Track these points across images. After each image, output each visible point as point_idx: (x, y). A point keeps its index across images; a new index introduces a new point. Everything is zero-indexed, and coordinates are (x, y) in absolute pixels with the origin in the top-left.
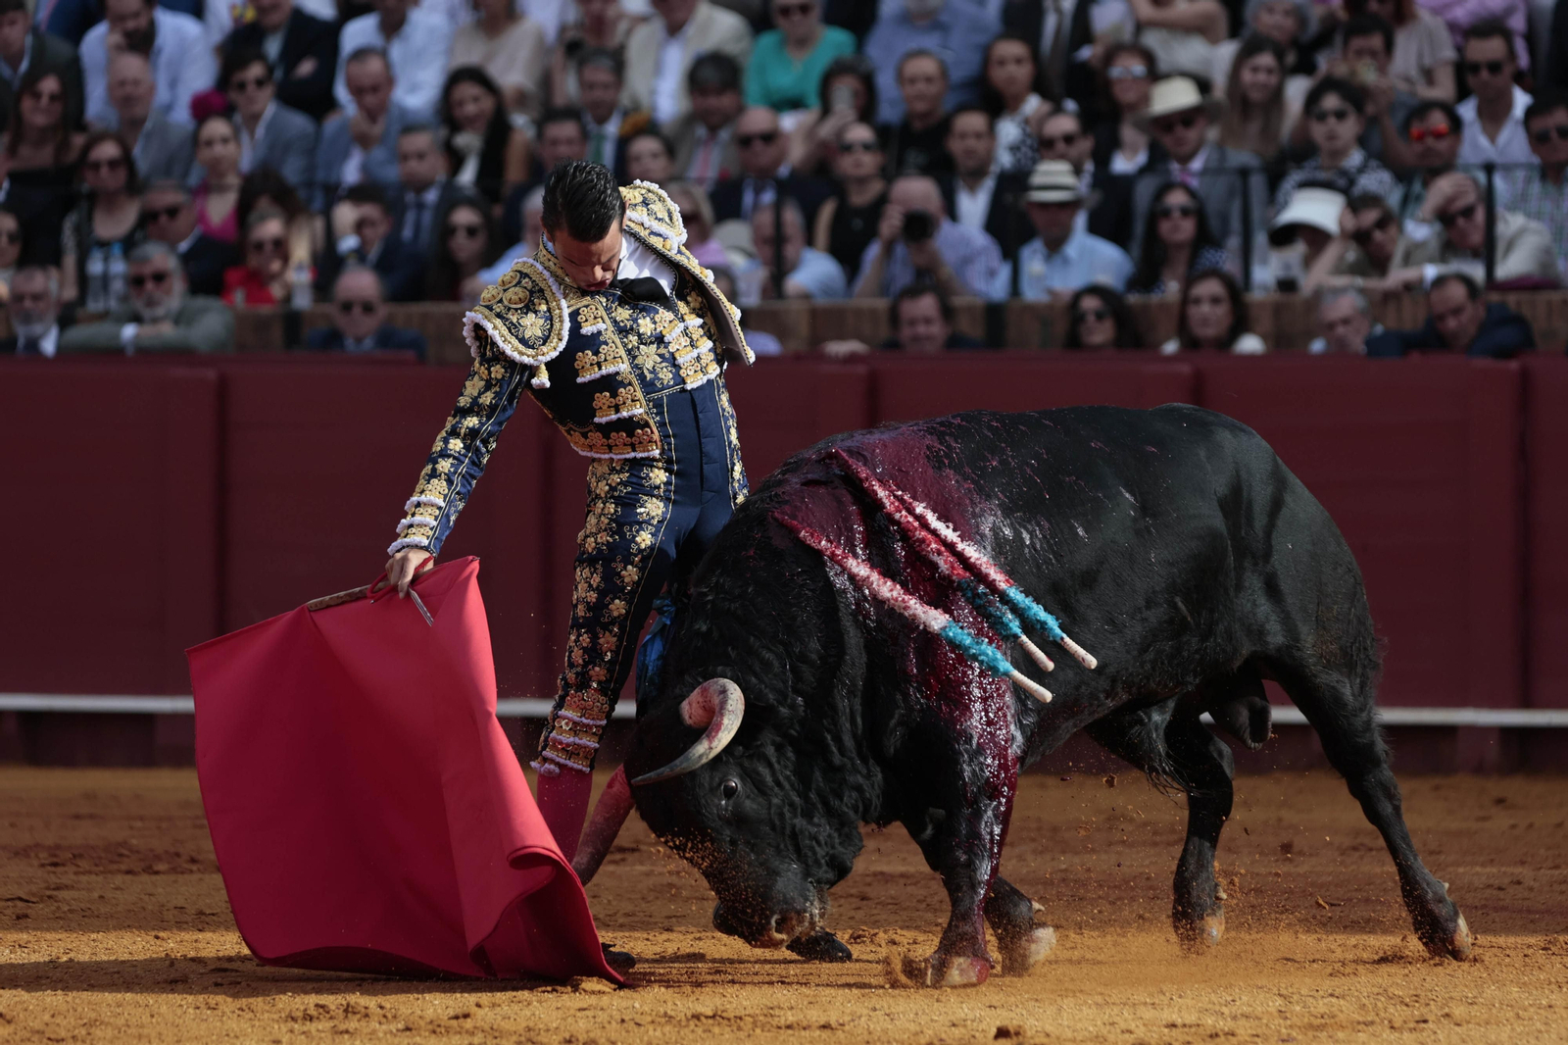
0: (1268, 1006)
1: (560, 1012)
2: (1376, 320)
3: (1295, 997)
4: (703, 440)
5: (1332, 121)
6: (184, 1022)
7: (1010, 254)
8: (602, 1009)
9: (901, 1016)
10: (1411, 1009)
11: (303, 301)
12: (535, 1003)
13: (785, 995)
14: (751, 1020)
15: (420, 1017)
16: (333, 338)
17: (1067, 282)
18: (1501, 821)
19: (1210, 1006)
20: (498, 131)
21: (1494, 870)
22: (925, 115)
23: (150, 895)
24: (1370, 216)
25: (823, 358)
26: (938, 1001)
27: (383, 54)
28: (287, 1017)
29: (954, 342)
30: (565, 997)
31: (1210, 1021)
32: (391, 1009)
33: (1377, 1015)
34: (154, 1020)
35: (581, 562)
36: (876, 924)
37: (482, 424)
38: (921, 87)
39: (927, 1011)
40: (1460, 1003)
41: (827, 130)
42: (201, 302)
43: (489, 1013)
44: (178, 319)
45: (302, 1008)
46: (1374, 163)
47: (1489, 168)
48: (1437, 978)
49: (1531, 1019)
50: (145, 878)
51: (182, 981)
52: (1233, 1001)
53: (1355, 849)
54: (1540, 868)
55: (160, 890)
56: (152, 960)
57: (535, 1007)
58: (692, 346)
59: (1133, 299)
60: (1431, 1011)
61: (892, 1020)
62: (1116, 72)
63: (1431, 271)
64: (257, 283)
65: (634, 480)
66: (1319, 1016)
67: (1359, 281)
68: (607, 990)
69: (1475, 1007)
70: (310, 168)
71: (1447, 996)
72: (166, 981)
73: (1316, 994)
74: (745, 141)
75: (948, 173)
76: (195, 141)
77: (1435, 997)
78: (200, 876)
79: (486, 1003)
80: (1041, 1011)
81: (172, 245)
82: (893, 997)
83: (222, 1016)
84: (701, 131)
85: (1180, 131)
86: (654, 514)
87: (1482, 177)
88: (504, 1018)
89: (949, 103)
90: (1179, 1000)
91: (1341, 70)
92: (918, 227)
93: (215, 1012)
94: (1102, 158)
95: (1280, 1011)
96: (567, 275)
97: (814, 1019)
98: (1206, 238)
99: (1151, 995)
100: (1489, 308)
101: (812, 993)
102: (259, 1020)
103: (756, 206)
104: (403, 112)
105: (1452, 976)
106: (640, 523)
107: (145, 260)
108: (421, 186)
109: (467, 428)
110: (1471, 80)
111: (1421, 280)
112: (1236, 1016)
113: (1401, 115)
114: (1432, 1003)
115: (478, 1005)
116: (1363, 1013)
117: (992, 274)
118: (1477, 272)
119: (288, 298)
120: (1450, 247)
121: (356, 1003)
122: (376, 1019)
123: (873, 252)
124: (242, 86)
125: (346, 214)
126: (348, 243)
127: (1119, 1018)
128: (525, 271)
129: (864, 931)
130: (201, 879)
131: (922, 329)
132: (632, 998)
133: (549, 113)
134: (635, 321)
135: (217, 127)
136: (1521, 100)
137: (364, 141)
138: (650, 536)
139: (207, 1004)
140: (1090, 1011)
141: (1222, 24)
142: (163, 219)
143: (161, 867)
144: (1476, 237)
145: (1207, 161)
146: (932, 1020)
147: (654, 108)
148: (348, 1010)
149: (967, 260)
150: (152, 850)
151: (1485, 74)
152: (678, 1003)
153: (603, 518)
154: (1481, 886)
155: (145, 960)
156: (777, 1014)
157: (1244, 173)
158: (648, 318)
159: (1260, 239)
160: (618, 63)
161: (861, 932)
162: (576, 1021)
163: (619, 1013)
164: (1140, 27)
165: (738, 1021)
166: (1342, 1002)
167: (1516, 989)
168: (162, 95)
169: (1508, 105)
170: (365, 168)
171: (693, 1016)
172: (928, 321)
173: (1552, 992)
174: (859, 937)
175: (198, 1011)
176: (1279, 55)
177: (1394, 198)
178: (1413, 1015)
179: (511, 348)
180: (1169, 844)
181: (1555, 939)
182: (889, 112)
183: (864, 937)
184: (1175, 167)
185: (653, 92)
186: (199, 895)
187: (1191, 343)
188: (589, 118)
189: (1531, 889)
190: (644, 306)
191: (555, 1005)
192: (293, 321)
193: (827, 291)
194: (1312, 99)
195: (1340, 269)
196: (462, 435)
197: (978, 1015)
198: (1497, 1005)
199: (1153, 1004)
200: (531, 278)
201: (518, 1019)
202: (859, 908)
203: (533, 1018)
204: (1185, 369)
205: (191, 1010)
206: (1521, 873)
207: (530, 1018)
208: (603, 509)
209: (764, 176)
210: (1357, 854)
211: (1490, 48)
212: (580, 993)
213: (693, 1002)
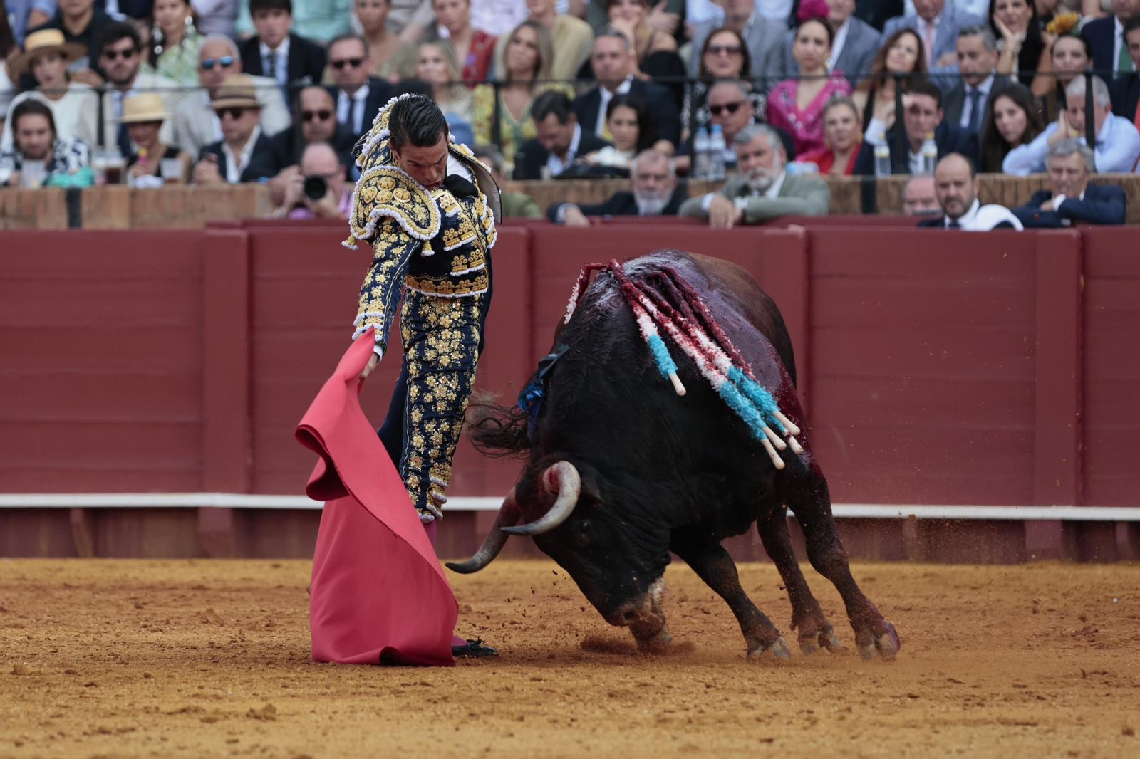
109: (388, 267)
179: (412, 229)
196: (384, 272)
200: (402, 182)
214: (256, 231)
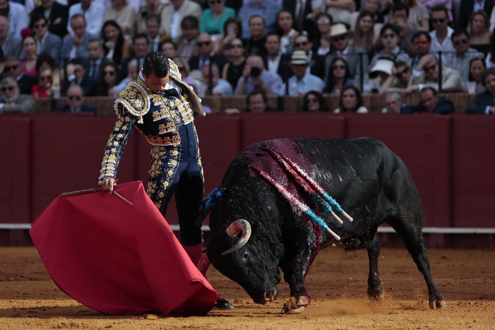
0: (369, 323)
1: (141, 325)
2: (403, 102)
3: (378, 321)
4: (189, 141)
5: (389, 38)
6: (19, 329)
7: (285, 80)
8: (154, 325)
9: (251, 327)
10: (415, 324)
11: (57, 96)
12: (132, 323)
13: (213, 320)
14: (202, 328)
15: (95, 327)
16: (67, 108)
17: (304, 89)
18: (444, 264)
19: (350, 323)
20: (120, 41)
21: (442, 280)
22: (257, 36)
23: (8, 288)
24: (402, 69)
25: (225, 114)
26: (262, 322)
27: (83, 16)
28: (52, 327)
29: (267, 109)
30: (142, 321)
31: (350, 328)
32: (86, 324)
33: (404, 326)
34: (9, 328)
35: (150, 180)
36: (242, 297)
37: (124, 136)
38: (256, 27)
39: (259, 325)
40: (431, 322)
41: (226, 41)
42: (24, 96)
43: (118, 326)
44: (17, 102)
45: (57, 324)
46: (402, 51)
47: (440, 53)
48: (424, 314)
49: (454, 328)
50: (6, 282)
51: (19, 316)
52: (358, 322)
53: (397, 273)
54: (457, 279)
55: (11, 286)
56: (9, 309)
57: (132, 324)
58: (186, 111)
59: (325, 95)
60: (421, 325)
61: (248, 328)
62: (320, 22)
63: (421, 86)
64: (42, 90)
65: (168, 154)
66: (386, 327)
67: (398, 90)
68: (156, 318)
69: (436, 324)
70: (60, 53)
71: (427, 320)
72: (13, 316)
73: (384, 320)
74: (200, 44)
75: (265, 55)
76: (22, 44)
77: (423, 321)
78: (24, 282)
79: (117, 323)
80: (296, 325)
81: (15, 78)
82: (248, 321)
83: (32, 327)
84: (186, 41)
85: (340, 41)
86: (174, 165)
87: (437, 56)
88: (122, 327)
89: (266, 32)
90: (340, 322)
91: (392, 21)
92: (256, 72)
93: (29, 326)
94: (315, 50)
95: (373, 325)
96: (148, 87)
97: (222, 328)
98: (349, 76)
99: (331, 320)
100: (440, 98)
101: (222, 319)
102: (43, 328)
103: (203, 65)
104: (89, 35)
105: (428, 314)
106: (169, 168)
107: (6, 83)
108: (95, 59)
109: (119, 138)
110: (434, 25)
111: (418, 89)
112: (359, 327)
113: (411, 36)
114: (422, 322)
115: (114, 323)
116: (400, 326)
117: (279, 87)
118: (436, 86)
119: (52, 95)
120: (427, 79)
121: (74, 323)
122: (81, 328)
123: (241, 80)
124: (37, 27)
125: (71, 68)
126: (72, 77)
127: (321, 327)
128: (134, 86)
129: (238, 299)
130: (24, 283)
131: (257, 105)
132: (164, 321)
133: (137, 35)
134: (169, 102)
135: (29, 40)
136: (450, 31)
137: (77, 44)
138: (172, 172)
139: (26, 323)
140: (312, 325)
141: (354, 6)
142: (12, 70)
143: (12, 279)
144: (436, 75)
145: (349, 51)
146: (261, 328)
147: (170, 34)
148: (72, 325)
149: (271, 83)
150: (9, 273)
151: (438, 23)
152: (179, 323)
153: (157, 166)
154: (438, 285)
155: (6, 309)
156: (210, 326)
157: (361, 55)
158: (173, 102)
159: (366, 76)
160: (159, 19)
161: (237, 300)
162: (146, 329)
163: (159, 326)
164: (328, 7)
165: (198, 328)
166: (393, 322)
167: (449, 318)
168: (12, 29)
169: (446, 32)
170: (77, 53)
171: (184, 327)
172: (259, 102)
173: (461, 319)
174: (237, 301)
175: (23, 325)
176: (372, 16)
177: (409, 63)
178: (416, 326)
179: (132, 111)
180: (337, 271)
181: (461, 302)
182: (246, 35)
183: (239, 301)
184: (338, 53)
185: (170, 29)
186: (24, 288)
187: (344, 110)
188: (149, 37)
189: (454, 286)
190: (171, 98)
191: (139, 323)
192: (54, 102)
193: (226, 92)
194: (383, 31)
195: (392, 86)
196: (118, 140)
197: (275, 326)
198: (443, 323)
199: (332, 323)
200: (136, 89)
201: (127, 328)
202: (237, 292)
203: (132, 327)
204: (342, 118)
205: (21, 325)
206: (451, 280)
207: (131, 328)
208: (157, 163)
209: (206, 56)
210: (397, 275)
211: (440, 14)
212: (147, 320)
213: (183, 322)
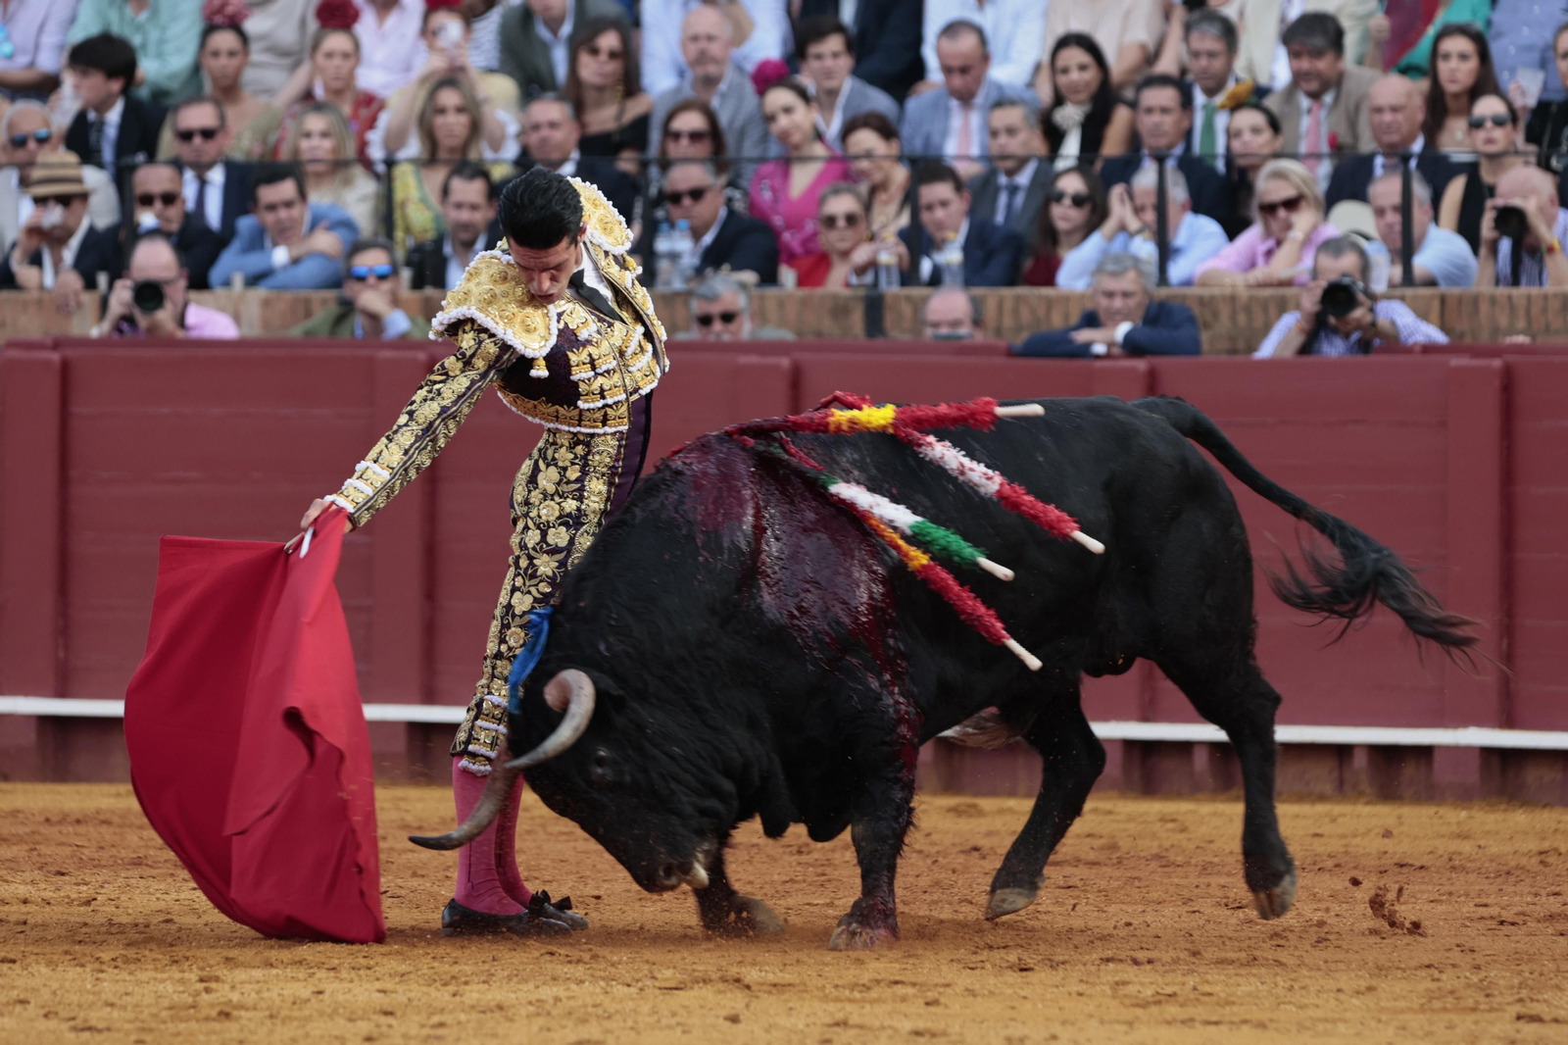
214: (70, 353)
